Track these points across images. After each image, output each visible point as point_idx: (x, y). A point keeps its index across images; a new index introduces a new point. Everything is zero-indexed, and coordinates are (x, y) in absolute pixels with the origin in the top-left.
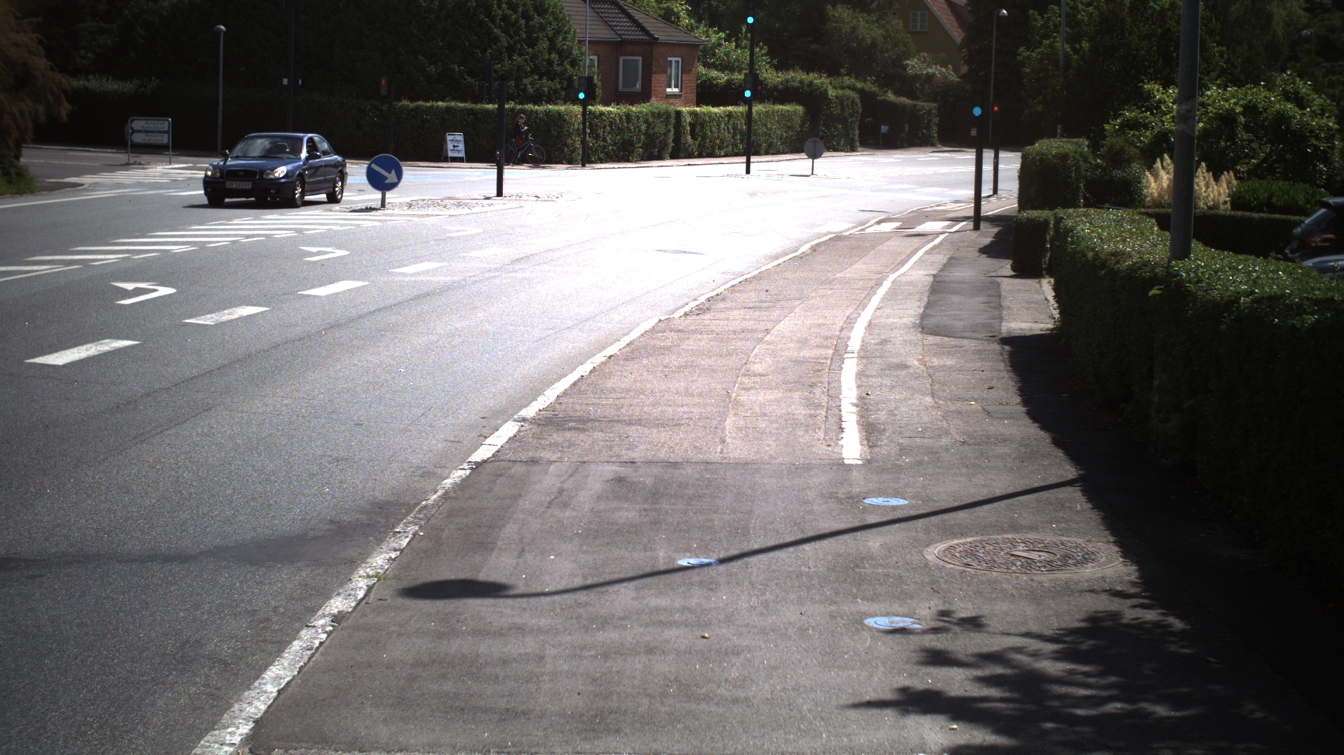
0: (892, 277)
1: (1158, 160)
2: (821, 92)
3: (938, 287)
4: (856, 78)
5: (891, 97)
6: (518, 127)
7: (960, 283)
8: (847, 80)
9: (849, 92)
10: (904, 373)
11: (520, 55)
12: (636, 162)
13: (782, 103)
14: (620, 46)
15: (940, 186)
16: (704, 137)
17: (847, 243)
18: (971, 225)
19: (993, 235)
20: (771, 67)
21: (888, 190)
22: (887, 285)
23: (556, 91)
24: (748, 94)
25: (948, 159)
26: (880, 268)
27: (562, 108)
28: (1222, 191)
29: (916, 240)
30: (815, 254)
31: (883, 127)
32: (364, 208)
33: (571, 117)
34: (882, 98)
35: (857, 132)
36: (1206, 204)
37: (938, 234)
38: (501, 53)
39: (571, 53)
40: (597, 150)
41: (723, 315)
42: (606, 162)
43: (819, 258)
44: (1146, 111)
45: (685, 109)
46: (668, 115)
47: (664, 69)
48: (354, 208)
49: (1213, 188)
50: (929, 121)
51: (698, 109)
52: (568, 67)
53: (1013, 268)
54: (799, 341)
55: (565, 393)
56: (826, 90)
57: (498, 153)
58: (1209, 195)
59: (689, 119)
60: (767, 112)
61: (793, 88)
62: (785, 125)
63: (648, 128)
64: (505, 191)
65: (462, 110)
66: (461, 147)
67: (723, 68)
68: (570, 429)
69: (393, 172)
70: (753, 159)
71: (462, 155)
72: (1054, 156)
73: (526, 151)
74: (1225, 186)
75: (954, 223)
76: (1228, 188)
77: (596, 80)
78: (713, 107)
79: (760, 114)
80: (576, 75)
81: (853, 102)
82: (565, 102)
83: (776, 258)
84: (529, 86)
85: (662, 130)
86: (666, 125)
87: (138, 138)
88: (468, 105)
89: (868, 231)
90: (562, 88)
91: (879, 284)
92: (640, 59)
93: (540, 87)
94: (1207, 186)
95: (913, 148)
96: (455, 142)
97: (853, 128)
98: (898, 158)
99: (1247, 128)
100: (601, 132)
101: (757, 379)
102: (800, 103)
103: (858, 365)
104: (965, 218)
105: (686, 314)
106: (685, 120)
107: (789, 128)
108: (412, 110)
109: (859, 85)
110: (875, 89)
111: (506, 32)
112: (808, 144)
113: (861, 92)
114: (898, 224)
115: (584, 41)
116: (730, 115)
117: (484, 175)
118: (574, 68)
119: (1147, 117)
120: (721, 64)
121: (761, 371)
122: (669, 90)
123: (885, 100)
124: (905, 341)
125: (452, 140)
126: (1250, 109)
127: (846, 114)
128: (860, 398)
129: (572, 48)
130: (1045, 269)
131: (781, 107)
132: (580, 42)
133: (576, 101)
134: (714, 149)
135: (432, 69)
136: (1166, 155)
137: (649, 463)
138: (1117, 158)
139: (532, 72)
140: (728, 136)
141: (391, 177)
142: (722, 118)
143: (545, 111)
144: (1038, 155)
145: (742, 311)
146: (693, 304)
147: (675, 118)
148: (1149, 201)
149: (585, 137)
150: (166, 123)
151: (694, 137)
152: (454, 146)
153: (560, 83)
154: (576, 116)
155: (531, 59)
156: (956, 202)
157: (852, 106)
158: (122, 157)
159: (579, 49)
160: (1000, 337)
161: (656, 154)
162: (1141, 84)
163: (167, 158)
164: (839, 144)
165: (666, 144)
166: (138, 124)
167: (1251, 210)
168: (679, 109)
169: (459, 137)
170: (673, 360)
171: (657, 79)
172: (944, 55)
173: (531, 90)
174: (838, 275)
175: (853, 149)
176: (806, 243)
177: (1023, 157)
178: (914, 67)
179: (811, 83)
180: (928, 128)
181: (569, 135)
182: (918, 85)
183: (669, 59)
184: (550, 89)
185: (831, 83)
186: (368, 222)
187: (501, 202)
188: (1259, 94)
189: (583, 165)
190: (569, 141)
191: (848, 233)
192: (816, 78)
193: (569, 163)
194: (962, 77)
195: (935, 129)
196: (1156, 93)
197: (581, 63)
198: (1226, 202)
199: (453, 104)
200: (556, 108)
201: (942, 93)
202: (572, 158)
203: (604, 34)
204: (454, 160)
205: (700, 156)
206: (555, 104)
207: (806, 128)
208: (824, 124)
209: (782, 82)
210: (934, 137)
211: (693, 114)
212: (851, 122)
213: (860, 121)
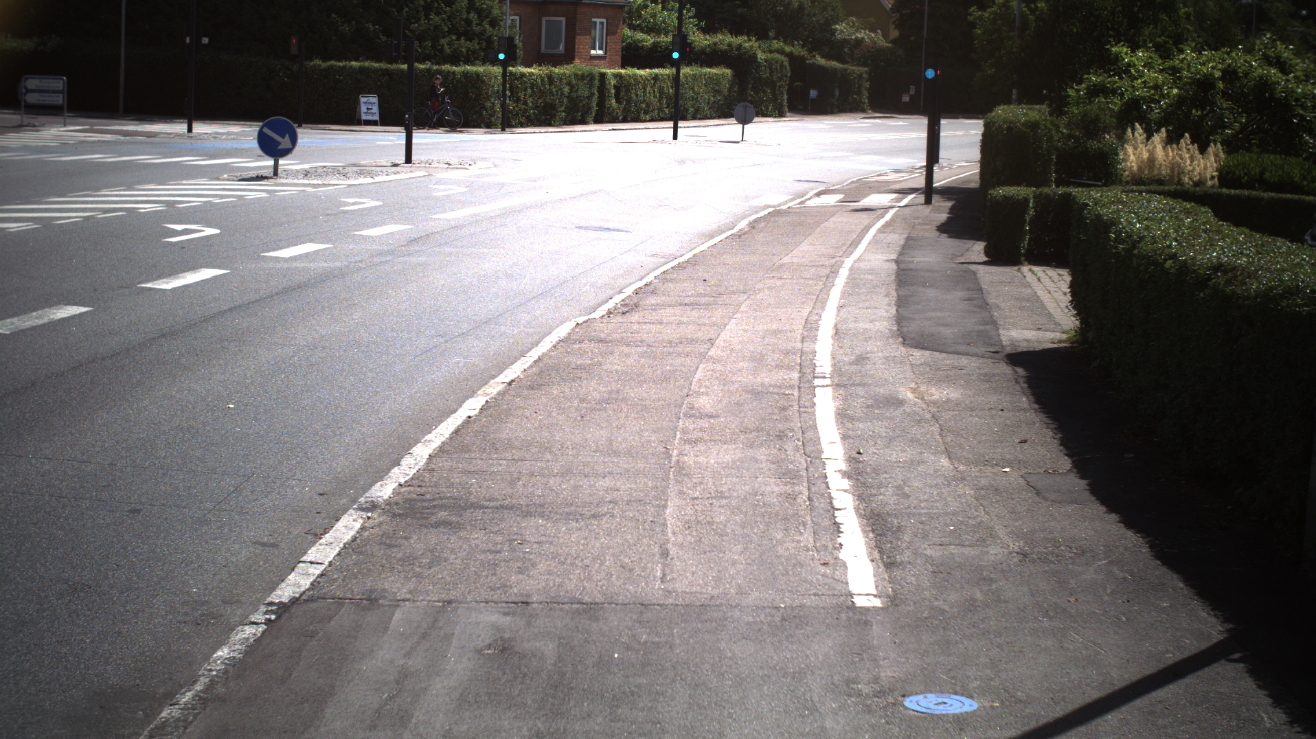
0: (848, 262)
1: (1129, 130)
2: (750, 56)
3: (905, 277)
4: (785, 42)
5: (820, 61)
6: (434, 89)
7: (928, 271)
8: (776, 44)
9: (777, 56)
10: (898, 412)
11: (438, 14)
12: (558, 126)
13: (711, 67)
14: (542, 6)
15: (875, 154)
16: (629, 101)
17: (789, 219)
18: (922, 198)
19: (948, 211)
20: (698, 29)
21: (822, 158)
22: (844, 273)
23: (474, 52)
24: (676, 55)
25: (880, 125)
26: (831, 251)
27: (481, 69)
28: (1209, 164)
29: (864, 215)
30: (754, 231)
31: (811, 91)
32: (254, 176)
33: (490, 79)
34: (811, 62)
35: (785, 97)
36: (1190, 179)
37: (887, 209)
38: (418, 12)
39: (490, 13)
40: (517, 114)
41: (654, 316)
42: (527, 126)
43: (759, 237)
44: (1114, 75)
45: (609, 71)
46: (591, 77)
47: (589, 29)
48: (244, 177)
49: (1199, 161)
50: (860, 86)
51: (623, 71)
52: (487, 27)
53: (987, 253)
54: (752, 359)
55: (442, 450)
56: (755, 53)
57: (407, 116)
58: (1194, 169)
59: (613, 82)
60: (695, 75)
61: (721, 51)
62: (713, 88)
63: (571, 90)
64: (414, 158)
65: (377, 70)
66: (375, 109)
67: (652, 29)
68: (437, 525)
69: (287, 136)
70: (681, 124)
71: (376, 118)
72: (1023, 124)
73: (442, 114)
74: (1213, 159)
75: (901, 196)
76: (1216, 162)
77: (517, 40)
78: (638, 69)
79: (687, 78)
80: (496, 36)
81: (782, 65)
82: (484, 63)
83: (711, 236)
84: (446, 47)
85: (586, 94)
86: (590, 88)
87: (32, 98)
88: (383, 65)
89: (809, 203)
90: (480, 49)
91: (834, 272)
92: (563, 19)
93: (458, 48)
94: (1192, 158)
95: (843, 115)
96: (369, 104)
97: (782, 93)
98: (829, 124)
99: (1225, 94)
100: (521, 95)
101: (704, 423)
102: (728, 66)
103: (835, 398)
104: (913, 191)
105: (609, 313)
106: (610, 83)
107: (717, 92)
108: (325, 70)
109: (788, 49)
110: (804, 53)
112: (739, 109)
113: (790, 56)
114: (840, 197)
116: (656, 78)
117: (394, 138)
118: (494, 28)
119: (1116, 82)
120: (646, 26)
121: (709, 409)
122: (593, 52)
123: (814, 64)
124: (886, 358)
125: (366, 103)
126: (1230, 74)
127: (775, 78)
128: (850, 460)
129: (492, 7)
130: (1024, 255)
131: (708, 70)
133: (496, 61)
134: (639, 113)
135: (345, 28)
136: (1137, 125)
137: (553, 603)
138: (1091, 127)
139: (450, 32)
140: (654, 101)
141: (285, 142)
142: (648, 80)
143: (463, 72)
144: (1005, 123)
145: (677, 310)
146: (618, 299)
147: (600, 81)
148: (1128, 176)
149: (505, 100)
150: (61, 82)
151: (618, 101)
152: (368, 109)
153: (478, 44)
154: (496, 77)
155: (449, 18)
156: (897, 171)
157: (781, 70)
158: (15, 118)
159: (500, 8)
160: (1005, 353)
161: (579, 118)
162: (1108, 47)
163: (60, 119)
164: (768, 108)
165: (590, 108)
166: (32, 83)
167: (1242, 187)
168: (604, 71)
169: (374, 99)
170: (594, 389)
171: (581, 41)
172: (873, 20)
173: (448, 50)
174: (786, 260)
175: (781, 115)
176: (744, 218)
177: (986, 126)
178: (843, 32)
179: (740, 47)
180: (859, 93)
181: (488, 98)
182: (846, 50)
183: (594, 20)
184: (469, 49)
185: (759, 47)
186: (255, 192)
187: (409, 169)
188: (1238, 58)
189: (503, 130)
190: (488, 105)
191: (784, 207)
192: (745, 42)
193: (488, 127)
194: (892, 42)
195: (866, 94)
196: (1124, 56)
197: (502, 23)
198: (1213, 178)
199: (367, 64)
200: (474, 69)
201: (873, 58)
202: (491, 122)
204: (368, 123)
205: (625, 121)
206: (474, 65)
207: (735, 92)
208: (753, 87)
209: (709, 45)
210: (865, 103)
211: (617, 76)
212: (780, 86)
213: (788, 85)
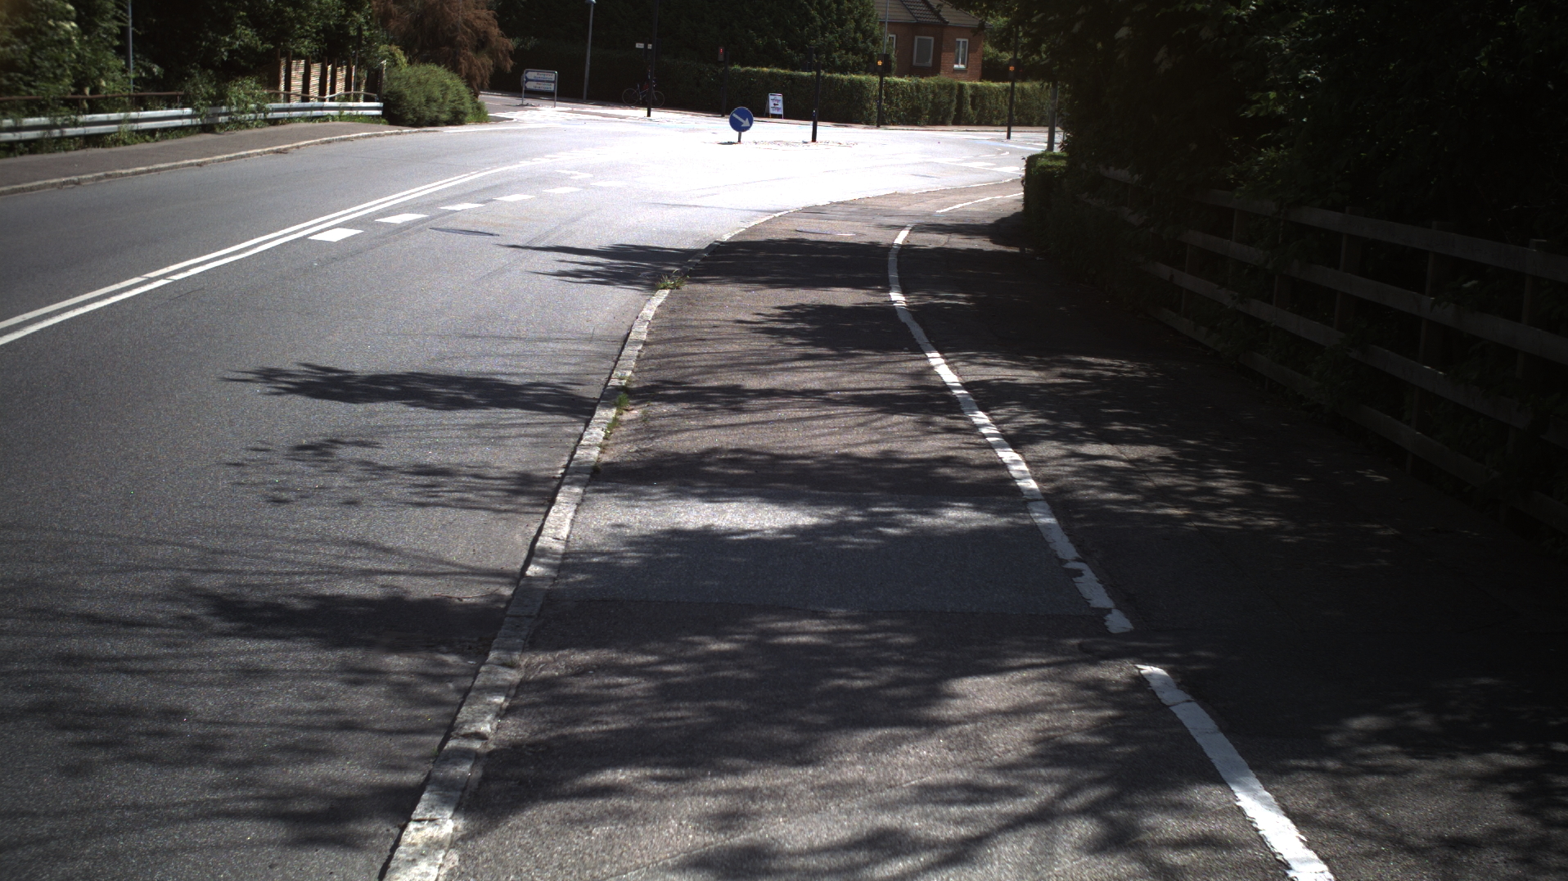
11: (831, 33)
12: (922, 126)
14: (915, 27)
16: (983, 108)
23: (859, 64)
27: (863, 78)
33: (870, 86)
38: (816, 31)
39: (873, 33)
40: (890, 115)
42: (898, 125)
45: (967, 83)
46: (951, 87)
47: (953, 48)
51: (979, 83)
52: (870, 44)
59: (970, 92)
63: (934, 97)
65: (782, 76)
66: (780, 105)
71: (781, 112)
77: (893, 56)
78: (993, 82)
82: (866, 72)
84: (837, 59)
85: (947, 100)
86: (950, 96)
87: (531, 86)
88: (788, 72)
90: (863, 61)
92: (932, 38)
93: (846, 60)
96: (776, 101)
100: (894, 99)
106: (967, 93)
108: (742, 73)
111: (821, 14)
115: (884, 22)
116: (1007, 90)
118: (874, 44)
122: (956, 66)
125: (773, 100)
129: (874, 28)
132: (882, 23)
133: (874, 72)
134: (992, 117)
135: (759, 42)
139: (840, 48)
140: (1005, 108)
142: (1001, 92)
143: (848, 80)
147: (959, 91)
149: (881, 102)
150: (553, 75)
151: (974, 108)
152: (775, 105)
154: (873, 85)
155: (840, 36)
159: (881, 29)
161: (940, 120)
163: (551, 103)
165: (949, 113)
166: (532, 75)
168: (963, 82)
169: (779, 97)
171: (946, 57)
173: (839, 63)
181: (868, 100)
183: (958, 40)
184: (854, 62)
187: (815, 145)
189: (878, 126)
190: (868, 105)
193: (867, 123)
197: (881, 41)
199: (775, 70)
200: (858, 77)
203: (903, 16)
204: (774, 116)
205: (979, 124)
206: (858, 74)
211: (974, 87)
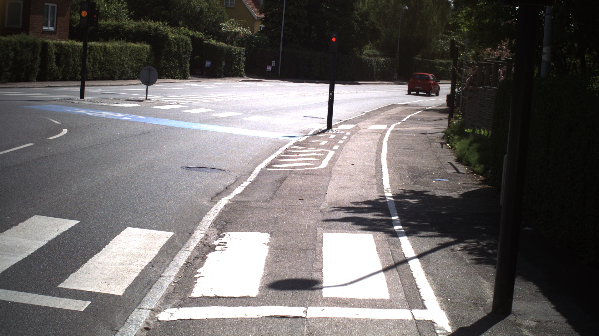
2: (163, 36)
4: (190, 29)
5: (214, 42)
8: (183, 30)
9: (183, 37)
13: (135, 43)
16: (67, 65)
20: (128, 17)
31: (207, 63)
34: (206, 42)
35: (188, 65)
45: (50, 42)
47: (42, 11)
50: (240, 60)
51: (62, 42)
56: (167, 34)
59: (54, 50)
60: (122, 48)
61: (143, 32)
62: (135, 58)
63: (16, 55)
78: (77, 41)
79: (115, 49)
81: (186, 44)
85: (30, 58)
86: (33, 54)
92: (22, 2)
95: (228, 78)
97: (186, 63)
98: (218, 85)
102: (147, 43)
106: (51, 51)
107: (139, 60)
109: (191, 33)
110: (202, 36)
113: (193, 37)
116: (90, 48)
122: (45, 28)
123: (209, 44)
127: (181, 52)
131: (133, 44)
134: (77, 74)
140: (89, 65)
147: (43, 48)
151: (58, 63)
157: (185, 46)
164: (175, 73)
165: (33, 69)
171: (35, 19)
172: (245, 22)
175: (185, 78)
178: (227, 27)
179: (156, 29)
180: (238, 64)
182: (229, 38)
183: (47, 4)
185: (171, 30)
192: (160, 26)
195: (243, 65)
201: (247, 42)
207: (152, 61)
208: (165, 58)
209: (135, 27)
210: (242, 71)
211: (60, 46)
212: (184, 58)
213: (191, 57)
